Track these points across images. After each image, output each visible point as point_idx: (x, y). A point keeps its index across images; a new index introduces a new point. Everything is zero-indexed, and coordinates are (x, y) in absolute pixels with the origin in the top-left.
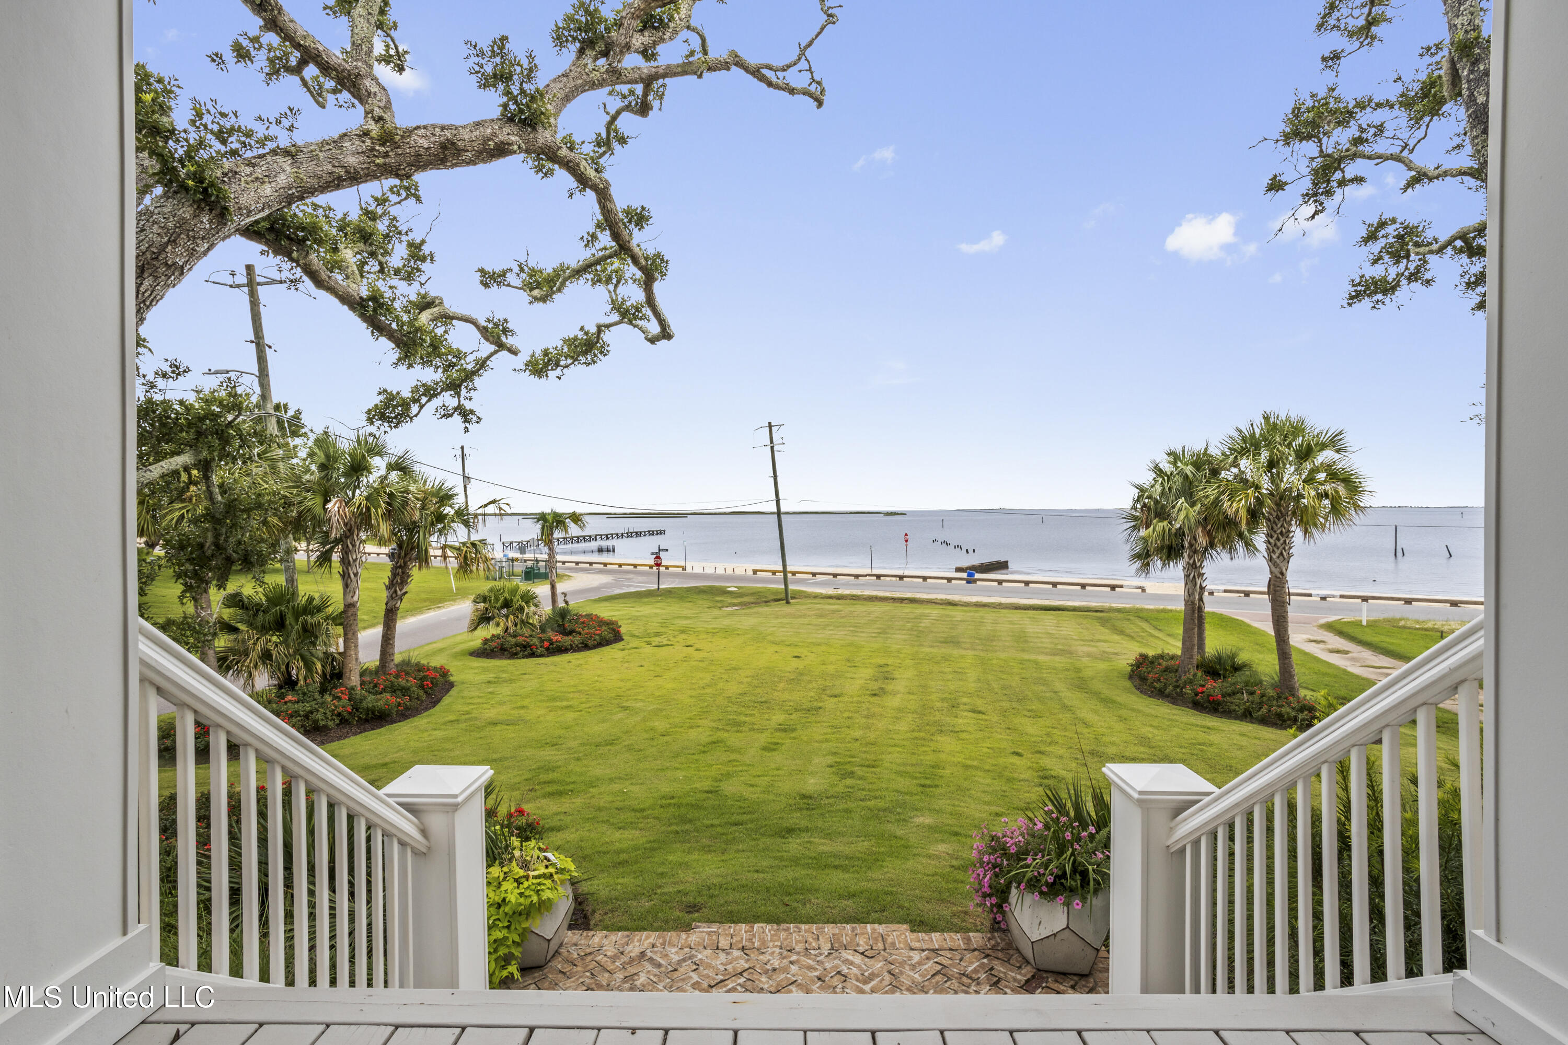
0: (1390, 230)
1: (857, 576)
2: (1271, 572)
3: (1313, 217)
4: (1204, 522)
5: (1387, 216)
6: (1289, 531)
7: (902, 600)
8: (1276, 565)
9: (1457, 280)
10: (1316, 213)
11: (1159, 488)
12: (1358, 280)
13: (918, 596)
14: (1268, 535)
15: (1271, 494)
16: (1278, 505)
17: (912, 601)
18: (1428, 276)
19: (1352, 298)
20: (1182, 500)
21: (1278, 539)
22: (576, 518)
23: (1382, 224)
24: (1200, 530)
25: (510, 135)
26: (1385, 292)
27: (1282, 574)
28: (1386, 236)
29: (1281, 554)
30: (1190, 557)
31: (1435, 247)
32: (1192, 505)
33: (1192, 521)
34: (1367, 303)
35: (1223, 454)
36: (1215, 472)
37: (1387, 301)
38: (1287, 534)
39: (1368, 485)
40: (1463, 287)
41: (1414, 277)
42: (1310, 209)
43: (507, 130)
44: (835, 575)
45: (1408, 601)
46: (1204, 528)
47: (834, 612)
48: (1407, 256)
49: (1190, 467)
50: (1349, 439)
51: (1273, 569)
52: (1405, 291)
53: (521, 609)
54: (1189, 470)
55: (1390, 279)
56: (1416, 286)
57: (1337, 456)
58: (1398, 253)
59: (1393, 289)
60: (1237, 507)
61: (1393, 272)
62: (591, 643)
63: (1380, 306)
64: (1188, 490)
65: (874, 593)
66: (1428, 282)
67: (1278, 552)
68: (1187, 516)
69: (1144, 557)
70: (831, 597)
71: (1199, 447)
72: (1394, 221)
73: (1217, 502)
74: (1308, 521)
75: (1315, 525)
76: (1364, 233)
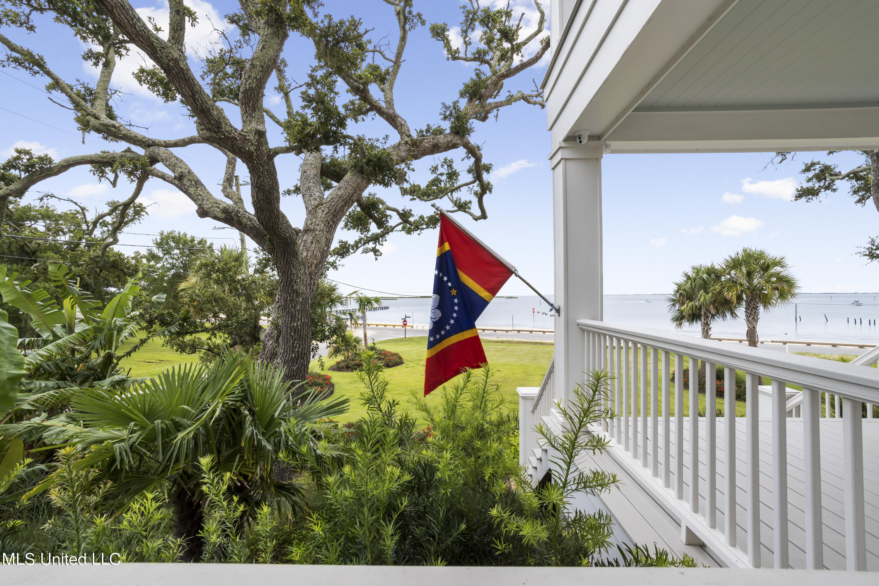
0: (817, 167)
1: (507, 331)
2: (748, 327)
3: (781, 162)
4: (714, 302)
5: (816, 161)
6: (758, 307)
7: (536, 343)
8: (751, 323)
9: (849, 190)
10: (782, 160)
11: (689, 285)
12: (800, 189)
13: (543, 341)
14: (746, 309)
15: (748, 288)
16: (752, 293)
17: (541, 344)
18: (834, 187)
19: (796, 197)
20: (702, 291)
21: (752, 310)
22: (377, 300)
23: (813, 164)
24: (712, 306)
25: (457, 140)
26: (813, 195)
27: (754, 328)
28: (815, 170)
29: (754, 318)
30: (705, 320)
31: (841, 177)
32: (707, 293)
33: (708, 302)
34: (804, 199)
35: (723, 268)
36: (718, 277)
37: (814, 198)
38: (756, 308)
39: (798, 284)
40: (852, 193)
41: (827, 188)
42: (780, 158)
43: (456, 138)
44: (495, 331)
45: (809, 344)
46: (714, 305)
47: (503, 349)
48: (825, 179)
49: (705, 275)
50: (787, 261)
51: (749, 325)
52: (823, 194)
53: (355, 346)
54: (705, 276)
55: (816, 188)
56: (828, 192)
57: (782, 269)
58: (820, 177)
59: (817, 194)
60: (731, 295)
61: (817, 185)
62: (391, 364)
63: (810, 200)
64: (705, 286)
65: (520, 340)
66: (834, 190)
67: (752, 317)
68: (705, 299)
69: (679, 319)
70: (497, 342)
71: (709, 265)
72: (819, 163)
73: (721, 292)
74: (766, 301)
75: (770, 304)
76: (804, 168)
